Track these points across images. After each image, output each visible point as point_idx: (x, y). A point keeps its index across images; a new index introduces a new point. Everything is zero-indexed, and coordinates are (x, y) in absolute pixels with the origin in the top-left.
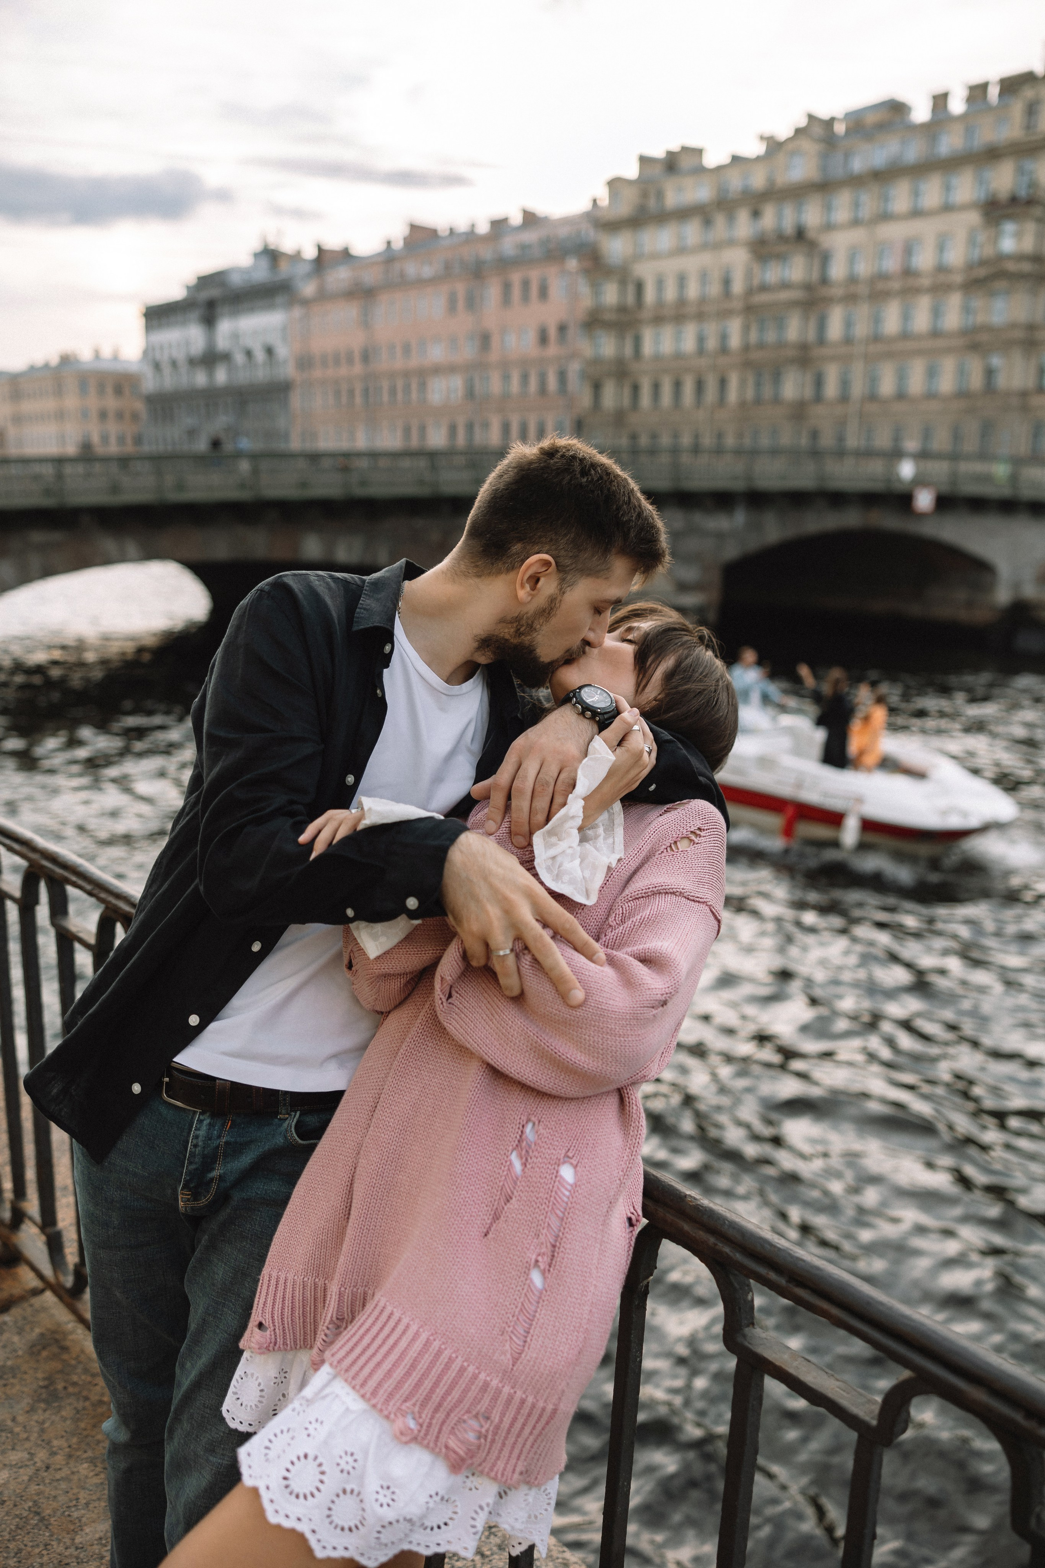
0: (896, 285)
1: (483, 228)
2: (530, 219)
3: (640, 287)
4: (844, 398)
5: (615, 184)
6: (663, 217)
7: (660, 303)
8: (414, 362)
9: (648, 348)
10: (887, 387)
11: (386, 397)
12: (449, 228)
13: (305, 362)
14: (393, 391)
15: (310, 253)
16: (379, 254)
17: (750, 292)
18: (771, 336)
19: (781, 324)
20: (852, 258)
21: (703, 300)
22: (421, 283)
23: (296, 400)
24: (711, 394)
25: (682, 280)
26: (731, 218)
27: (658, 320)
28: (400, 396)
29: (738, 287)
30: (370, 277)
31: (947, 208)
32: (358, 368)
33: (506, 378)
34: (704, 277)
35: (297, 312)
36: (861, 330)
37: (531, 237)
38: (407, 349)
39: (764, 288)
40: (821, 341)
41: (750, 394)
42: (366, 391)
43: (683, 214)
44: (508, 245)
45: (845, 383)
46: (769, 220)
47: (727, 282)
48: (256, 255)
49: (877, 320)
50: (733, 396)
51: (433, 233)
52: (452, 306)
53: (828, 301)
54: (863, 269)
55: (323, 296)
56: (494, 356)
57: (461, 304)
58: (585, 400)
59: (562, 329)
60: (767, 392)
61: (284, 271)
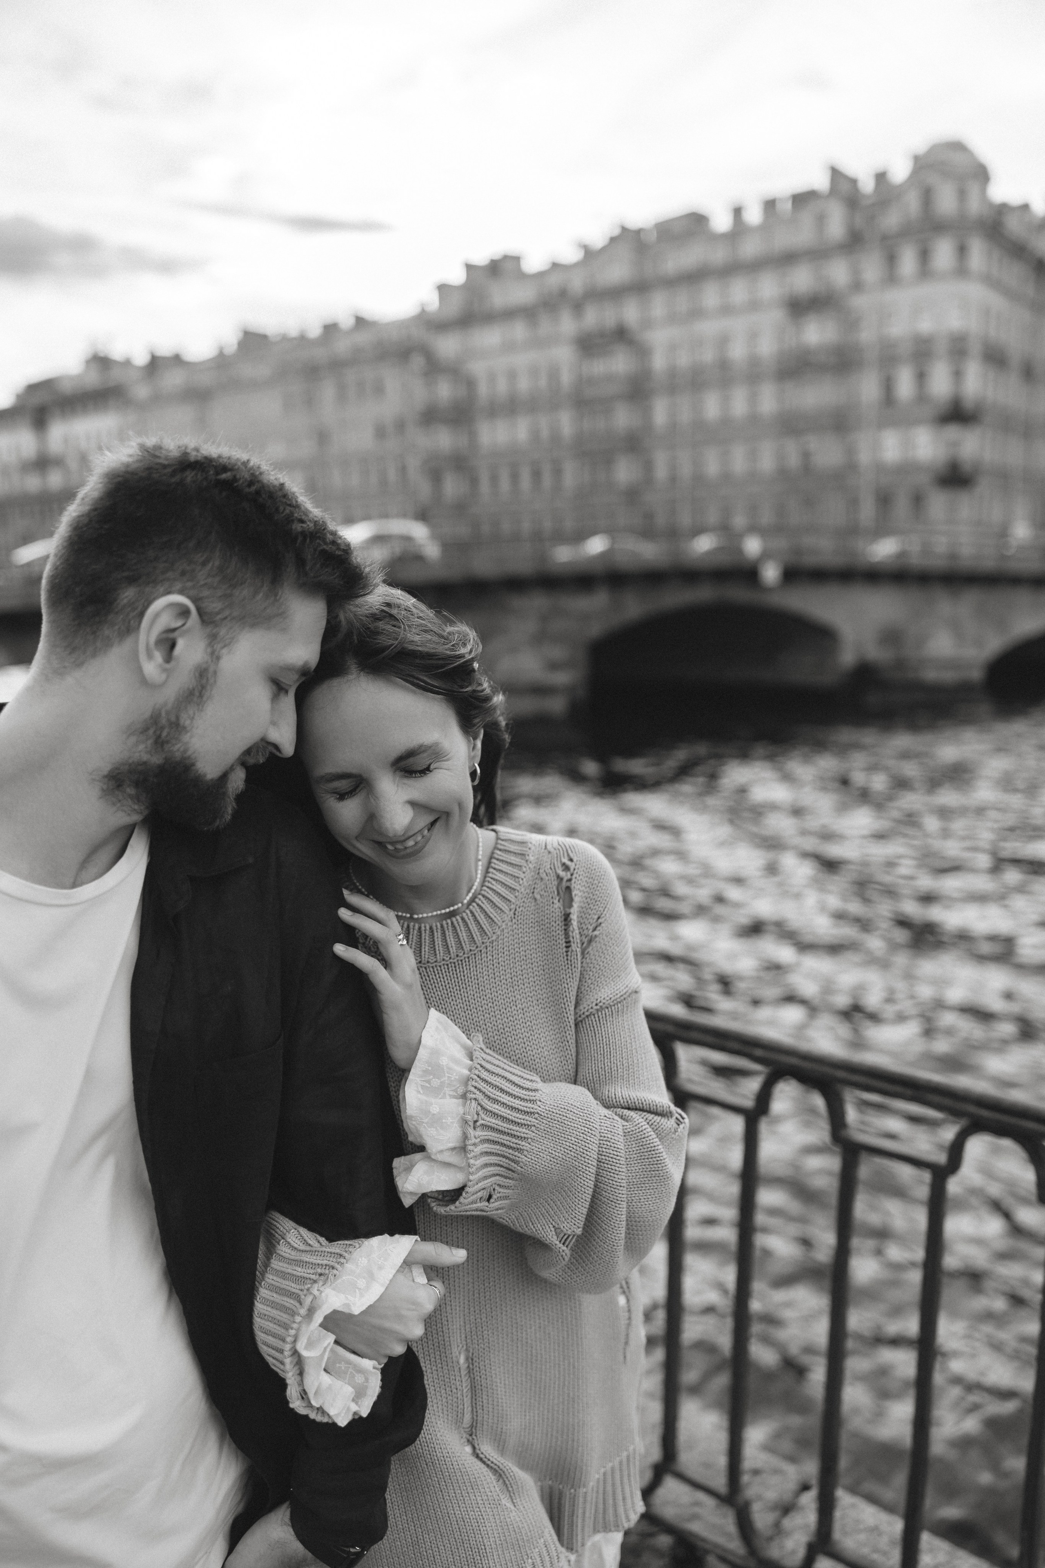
0: (713, 376)
1: (315, 331)
2: (361, 322)
3: (471, 383)
4: (674, 481)
5: (443, 289)
6: (490, 318)
7: (493, 396)
9: (484, 440)
10: (712, 468)
12: (279, 333)
15: (141, 359)
16: (212, 359)
17: (577, 386)
18: (601, 426)
19: (609, 414)
20: (672, 349)
21: (533, 393)
22: (255, 384)
24: (547, 480)
25: (512, 375)
26: (555, 317)
27: (492, 413)
29: (566, 379)
30: (203, 381)
31: (754, 306)
33: (346, 472)
34: (533, 372)
35: (131, 415)
36: (685, 416)
37: (363, 338)
39: (593, 381)
40: (648, 428)
41: (586, 480)
43: (509, 314)
44: (342, 347)
45: (673, 467)
46: (591, 317)
47: (554, 375)
48: (86, 362)
49: (698, 408)
50: (568, 482)
51: (264, 337)
52: (288, 406)
53: (651, 393)
54: (683, 360)
55: (158, 399)
56: (333, 452)
57: (298, 403)
58: (426, 491)
59: (399, 424)
60: (601, 478)
61: (116, 376)
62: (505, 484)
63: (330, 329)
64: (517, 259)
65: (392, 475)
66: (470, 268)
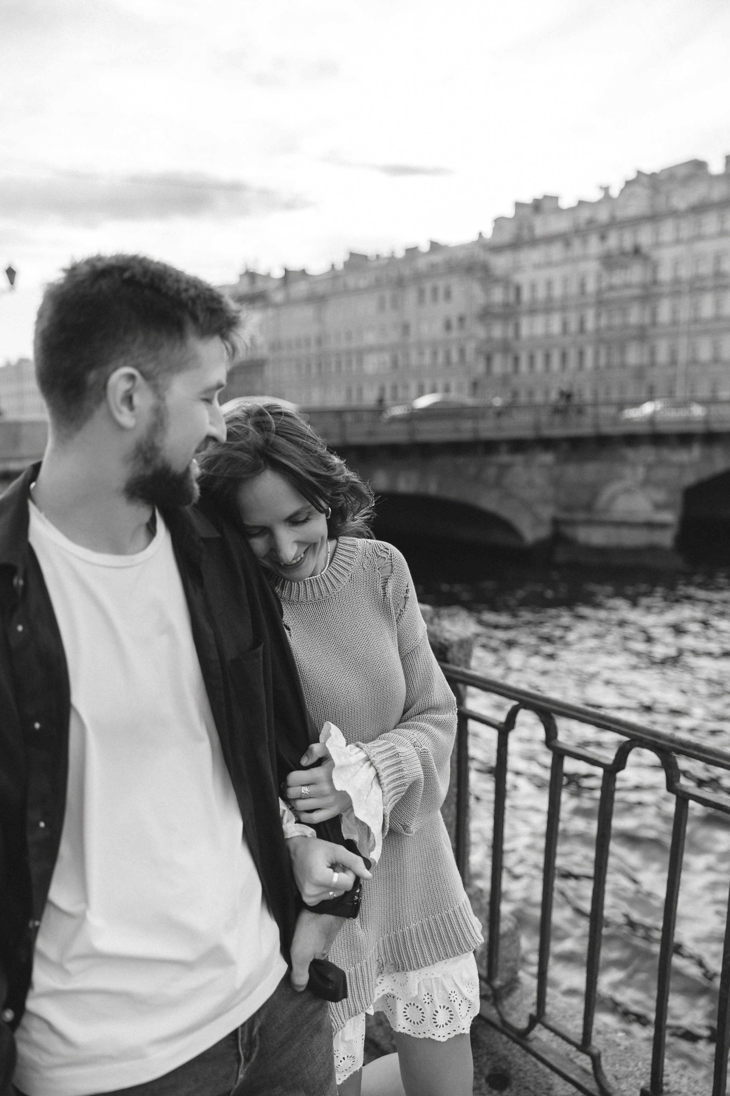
0: (710, 283)
1: (400, 254)
2: (435, 246)
3: (518, 290)
4: (673, 362)
5: (498, 221)
6: (534, 242)
7: (534, 300)
8: (354, 344)
9: (525, 331)
10: (705, 353)
11: (333, 369)
12: (375, 254)
13: (275, 346)
14: (339, 364)
15: (278, 273)
16: (328, 273)
17: (599, 292)
18: (617, 321)
19: (624, 312)
20: (676, 264)
21: (565, 297)
22: (358, 291)
23: (269, 372)
24: (572, 362)
25: (549, 284)
26: (585, 241)
27: (533, 311)
28: (344, 367)
29: (591, 287)
30: (321, 289)
32: (314, 349)
33: (421, 354)
34: (565, 281)
35: (271, 312)
36: (684, 314)
37: (438, 258)
38: (349, 336)
39: (611, 288)
40: (654, 323)
41: (603, 361)
42: (320, 365)
43: (549, 240)
44: (422, 264)
45: (673, 354)
46: (613, 241)
47: (582, 285)
48: (241, 276)
49: (696, 308)
50: (589, 362)
51: (365, 258)
52: (381, 307)
53: (658, 296)
54: (685, 273)
55: (289, 302)
56: (412, 339)
57: (388, 304)
58: (480, 368)
59: (461, 319)
60: (616, 359)
61: (260, 286)
62: (539, 364)
63: (412, 252)
64: (556, 199)
65: (455, 357)
66: (518, 205)
